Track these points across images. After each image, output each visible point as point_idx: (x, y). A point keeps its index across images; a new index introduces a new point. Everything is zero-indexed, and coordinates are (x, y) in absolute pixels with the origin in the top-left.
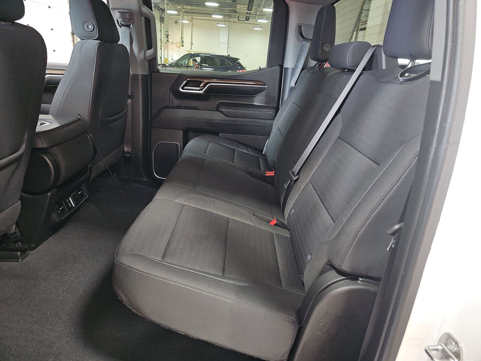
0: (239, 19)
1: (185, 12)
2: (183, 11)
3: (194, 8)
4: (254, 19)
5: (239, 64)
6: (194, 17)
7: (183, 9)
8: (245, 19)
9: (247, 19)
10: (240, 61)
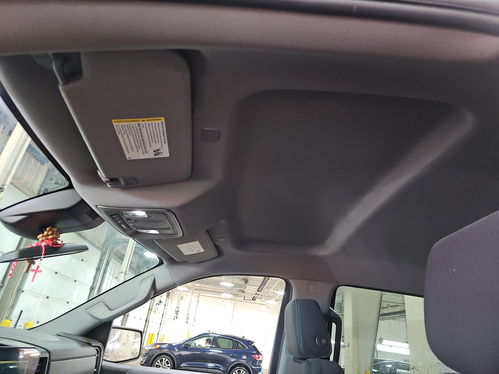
0: (245, 299)
1: (195, 289)
2: (194, 288)
3: (202, 285)
4: (260, 300)
5: (254, 347)
6: (201, 294)
7: (194, 287)
8: (251, 299)
9: (254, 299)
10: (255, 344)
